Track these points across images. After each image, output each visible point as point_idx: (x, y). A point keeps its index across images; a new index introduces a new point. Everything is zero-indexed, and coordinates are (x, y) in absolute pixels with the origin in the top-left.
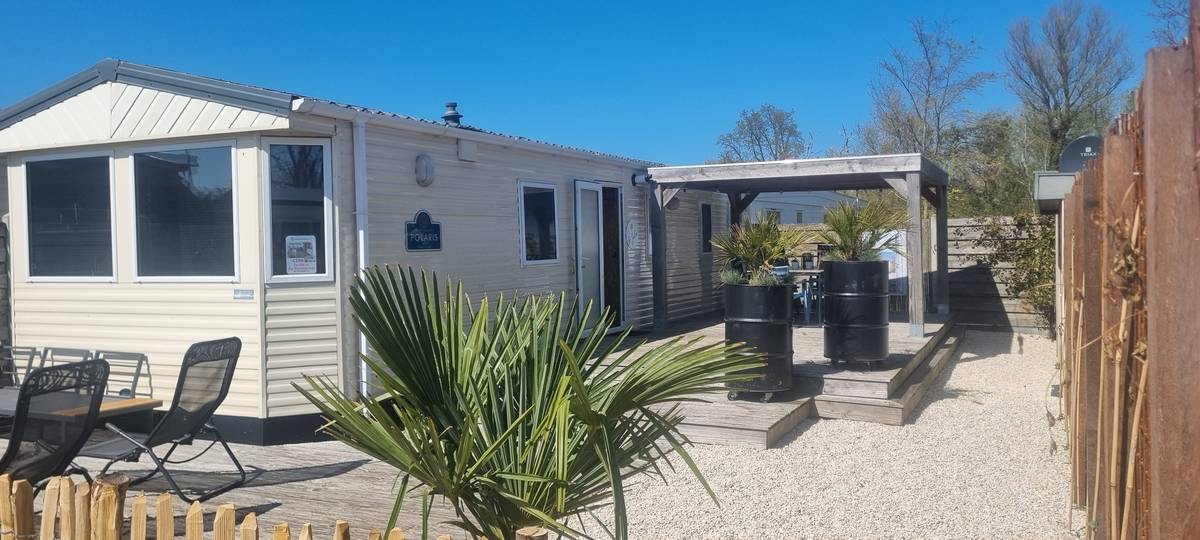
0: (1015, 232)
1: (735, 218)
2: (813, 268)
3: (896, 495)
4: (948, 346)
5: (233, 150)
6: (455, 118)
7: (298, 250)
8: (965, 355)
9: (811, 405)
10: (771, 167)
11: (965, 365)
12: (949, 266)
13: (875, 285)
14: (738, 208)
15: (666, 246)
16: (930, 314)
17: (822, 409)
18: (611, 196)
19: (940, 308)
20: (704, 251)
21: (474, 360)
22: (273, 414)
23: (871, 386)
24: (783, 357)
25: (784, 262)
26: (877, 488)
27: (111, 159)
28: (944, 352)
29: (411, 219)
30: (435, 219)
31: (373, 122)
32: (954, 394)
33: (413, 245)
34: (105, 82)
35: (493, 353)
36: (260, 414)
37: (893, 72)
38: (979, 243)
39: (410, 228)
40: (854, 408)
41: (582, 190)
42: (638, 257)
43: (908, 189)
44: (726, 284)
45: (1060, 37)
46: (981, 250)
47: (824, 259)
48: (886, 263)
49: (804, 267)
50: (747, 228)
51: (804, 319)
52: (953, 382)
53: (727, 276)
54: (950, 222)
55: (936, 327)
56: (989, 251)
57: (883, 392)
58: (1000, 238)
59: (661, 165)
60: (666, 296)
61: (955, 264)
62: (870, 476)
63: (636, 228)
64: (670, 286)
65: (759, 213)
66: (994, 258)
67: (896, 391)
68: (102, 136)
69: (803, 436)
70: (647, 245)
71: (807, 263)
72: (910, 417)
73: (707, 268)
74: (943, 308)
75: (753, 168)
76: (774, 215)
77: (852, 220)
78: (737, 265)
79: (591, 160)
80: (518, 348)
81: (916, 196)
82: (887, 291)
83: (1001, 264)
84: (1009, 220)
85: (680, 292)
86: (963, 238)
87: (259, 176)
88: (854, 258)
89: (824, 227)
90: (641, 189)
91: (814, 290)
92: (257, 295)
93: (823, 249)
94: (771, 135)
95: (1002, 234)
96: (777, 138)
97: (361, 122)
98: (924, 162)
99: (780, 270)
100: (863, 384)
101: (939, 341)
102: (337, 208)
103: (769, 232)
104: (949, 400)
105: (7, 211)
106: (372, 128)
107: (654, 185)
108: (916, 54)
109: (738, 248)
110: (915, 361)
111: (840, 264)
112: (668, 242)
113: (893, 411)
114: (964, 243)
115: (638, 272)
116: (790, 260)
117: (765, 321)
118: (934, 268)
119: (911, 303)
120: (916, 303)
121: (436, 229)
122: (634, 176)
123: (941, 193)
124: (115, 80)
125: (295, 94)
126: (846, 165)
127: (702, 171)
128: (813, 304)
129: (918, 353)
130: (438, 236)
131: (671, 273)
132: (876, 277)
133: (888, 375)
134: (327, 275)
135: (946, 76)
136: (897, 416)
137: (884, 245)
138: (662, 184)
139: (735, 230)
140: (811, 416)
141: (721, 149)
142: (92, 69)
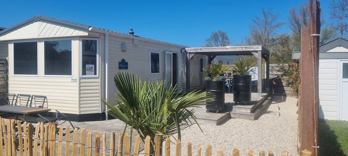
0: (288, 68)
1: (210, 62)
2: (231, 77)
3: (251, 138)
4: (269, 99)
5: (72, 41)
6: (133, 33)
7: (89, 68)
8: (273, 102)
9: (229, 114)
10: (220, 48)
11: (273, 105)
12: (270, 77)
13: (248, 82)
14: (211, 60)
15: (190, 70)
16: (264, 91)
17: (232, 115)
18: (175, 56)
19: (267, 89)
20: (201, 72)
21: (143, 96)
22: (82, 113)
23: (246, 109)
24: (221, 101)
25: (222, 75)
26: (246, 136)
27: (38, 43)
28: (267, 101)
29: (120, 61)
30: (126, 61)
31: (110, 34)
32: (269, 112)
33: (120, 68)
34: (37, 21)
35: (147, 95)
36: (78, 113)
37: (255, 22)
38: (278, 71)
39: (120, 63)
40: (241, 115)
41: (167, 54)
42: (182, 73)
43: (258, 55)
44: (206, 81)
45: (304, 13)
46: (279, 73)
47: (234, 74)
48: (251, 76)
49: (229, 77)
50: (213, 65)
51: (228, 91)
52: (269, 109)
53: (207, 78)
54: (270, 65)
55: (265, 94)
56: (281, 73)
57: (249, 111)
58: (284, 70)
59: (189, 47)
60: (190, 84)
61: (271, 77)
62: (245, 133)
63: (181, 64)
64: (191, 81)
65: (216, 61)
66: (282, 75)
67: (253, 111)
68: (36, 36)
69: (227, 123)
70: (184, 69)
71: (230, 76)
72: (256, 118)
73: (201, 77)
74: (268, 89)
75: (215, 49)
76: (221, 62)
77: (242, 64)
78: (210, 75)
79: (169, 45)
80: (153, 94)
81: (260, 57)
82: (251, 83)
83: (284, 77)
84: (287, 65)
85: (193, 83)
86: (274, 69)
87: (79, 48)
88: (242, 74)
89: (234, 65)
90: (183, 54)
91: (231, 83)
92: (78, 81)
93: (234, 71)
94: (220, 39)
95: (285, 68)
96: (222, 40)
97: (107, 34)
98: (263, 48)
99: (221, 77)
100: (244, 109)
101: (266, 98)
102: (100, 57)
103: (219, 67)
104: (268, 114)
105: (8, 56)
106: (110, 35)
107: (187, 53)
108: (262, 17)
109: (210, 71)
110: (259, 103)
111: (238, 76)
112: (191, 69)
113: (251, 116)
114: (274, 71)
115: (182, 77)
116: (225, 74)
117: (217, 91)
118: (265, 78)
119: (258, 87)
120: (260, 87)
121: (127, 64)
122: (181, 50)
123: (268, 57)
124: (40, 21)
125: (90, 26)
126: (241, 48)
127: (200, 49)
128: (231, 87)
129: (259, 101)
130: (127, 66)
131: (191, 77)
132: (248, 79)
133: (251, 107)
134: (97, 76)
135: (271, 23)
136: (253, 118)
137: (251, 71)
138: (189, 53)
139: (209, 66)
140: (229, 117)
141: (206, 43)
142: (33, 18)
